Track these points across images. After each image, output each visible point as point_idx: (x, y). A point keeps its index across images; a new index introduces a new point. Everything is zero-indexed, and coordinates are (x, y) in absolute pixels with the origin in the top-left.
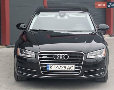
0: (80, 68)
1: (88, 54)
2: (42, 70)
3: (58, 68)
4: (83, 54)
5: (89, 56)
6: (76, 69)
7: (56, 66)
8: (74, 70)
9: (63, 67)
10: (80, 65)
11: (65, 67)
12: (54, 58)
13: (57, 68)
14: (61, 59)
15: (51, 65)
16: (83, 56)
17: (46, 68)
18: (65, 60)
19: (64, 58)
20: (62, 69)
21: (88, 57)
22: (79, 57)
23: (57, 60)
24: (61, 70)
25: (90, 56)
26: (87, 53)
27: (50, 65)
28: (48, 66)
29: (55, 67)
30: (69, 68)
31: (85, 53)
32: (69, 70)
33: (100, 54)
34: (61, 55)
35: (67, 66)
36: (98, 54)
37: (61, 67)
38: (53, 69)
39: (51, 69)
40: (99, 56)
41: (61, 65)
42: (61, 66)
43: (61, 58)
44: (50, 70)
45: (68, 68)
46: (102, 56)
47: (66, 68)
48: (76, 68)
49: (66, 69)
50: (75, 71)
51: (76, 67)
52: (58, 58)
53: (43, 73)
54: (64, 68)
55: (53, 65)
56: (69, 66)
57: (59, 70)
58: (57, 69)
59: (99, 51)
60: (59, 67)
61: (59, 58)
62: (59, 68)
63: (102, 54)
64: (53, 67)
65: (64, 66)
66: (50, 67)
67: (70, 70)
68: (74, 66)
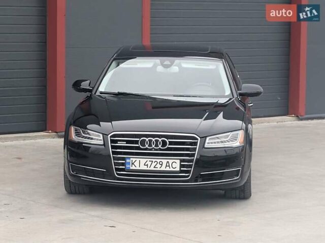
0: (190, 166)
1: (208, 138)
2: (115, 168)
3: (147, 165)
4: (197, 139)
5: (210, 143)
6: (182, 169)
7: (143, 161)
8: (178, 169)
9: (156, 163)
10: (192, 161)
11: (161, 163)
12: (141, 147)
13: (145, 165)
14: (153, 148)
15: (134, 160)
16: (197, 142)
17: (123, 164)
18: (160, 150)
19: (160, 146)
20: (154, 167)
21: (206, 145)
22: (191, 144)
23: (146, 149)
24: (152, 168)
25: (212, 143)
26: (206, 137)
27: (131, 159)
28: (128, 161)
29: (142, 164)
30: (168, 165)
31: (201, 138)
32: (168, 169)
33: (232, 141)
34: (154, 140)
35: (165, 162)
36: (227, 139)
37: (154, 164)
38: (138, 168)
39: (133, 168)
40: (229, 143)
41: (154, 160)
42: (152, 161)
43: (153, 146)
44: (131, 168)
45: (166, 166)
46: (237, 144)
47: (162, 165)
48: (182, 166)
49: (163, 168)
50: (181, 172)
51: (182, 163)
52: (147, 146)
53: (118, 174)
54: (158, 166)
55: (138, 160)
56: (168, 162)
57: (148, 169)
58: (145, 168)
59: (230, 133)
60: (149, 163)
61: (150, 145)
62: (149, 166)
63: (236, 140)
64: (137, 164)
65: (158, 161)
66: (132, 164)
67: (172, 169)
68: (178, 161)
